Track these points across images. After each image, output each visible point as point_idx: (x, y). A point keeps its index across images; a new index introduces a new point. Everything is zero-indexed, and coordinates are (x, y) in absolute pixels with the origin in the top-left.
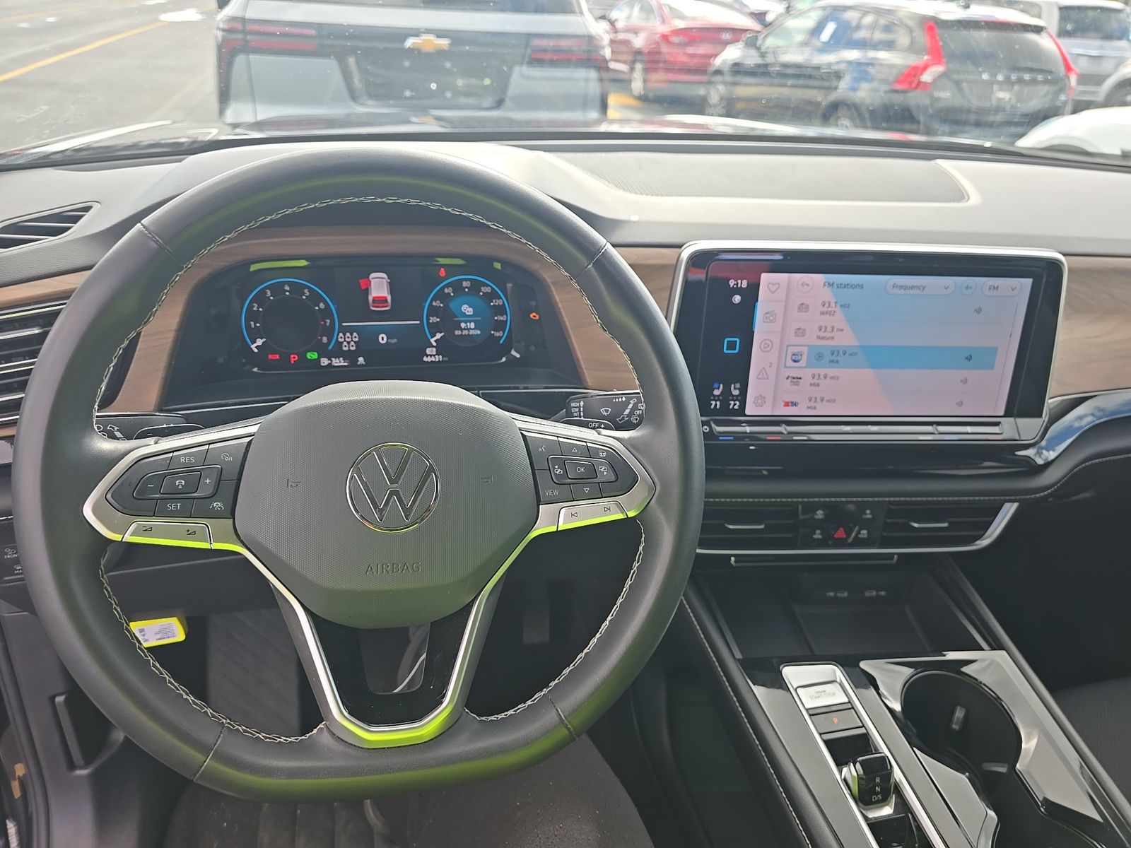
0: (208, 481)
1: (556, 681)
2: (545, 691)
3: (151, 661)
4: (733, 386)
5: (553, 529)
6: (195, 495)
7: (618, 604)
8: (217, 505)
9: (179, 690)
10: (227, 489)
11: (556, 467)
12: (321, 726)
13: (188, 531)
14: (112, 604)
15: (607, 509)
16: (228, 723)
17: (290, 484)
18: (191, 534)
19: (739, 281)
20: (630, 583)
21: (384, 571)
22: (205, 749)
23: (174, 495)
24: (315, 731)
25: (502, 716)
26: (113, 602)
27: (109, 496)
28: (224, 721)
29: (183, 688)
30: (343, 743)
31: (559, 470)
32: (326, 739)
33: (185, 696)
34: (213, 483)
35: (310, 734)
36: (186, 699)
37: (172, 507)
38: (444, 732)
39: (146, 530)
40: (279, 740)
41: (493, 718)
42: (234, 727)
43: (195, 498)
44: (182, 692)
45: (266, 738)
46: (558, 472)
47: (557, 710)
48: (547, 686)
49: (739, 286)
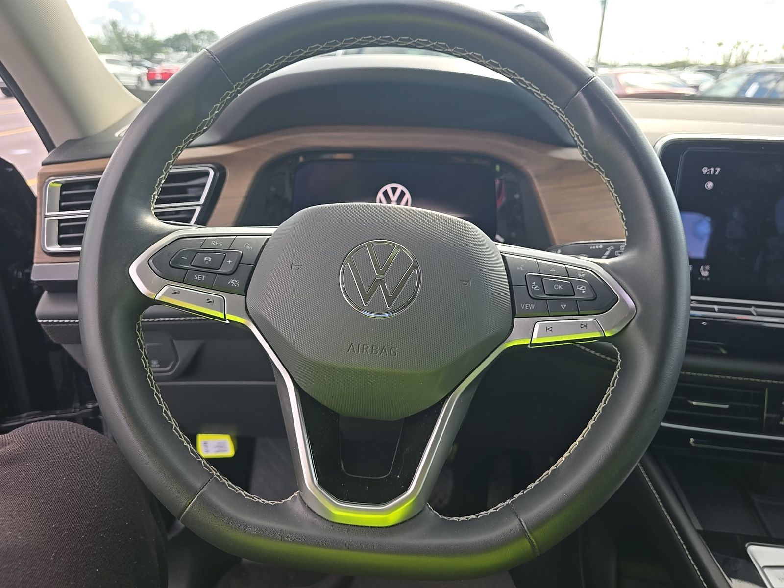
0: (230, 262)
1: (520, 494)
2: (509, 501)
3: (164, 408)
4: (702, 267)
5: (527, 342)
6: (218, 271)
7: (589, 426)
8: (234, 282)
9: (181, 437)
10: (244, 270)
11: (534, 283)
12: (296, 494)
13: (208, 299)
14: (142, 355)
15: (584, 326)
16: (217, 476)
17: (293, 267)
18: (209, 302)
19: (712, 169)
20: (603, 406)
21: (364, 351)
22: (192, 491)
23: (202, 268)
24: (289, 499)
25: (464, 518)
26: (143, 353)
27: (151, 261)
28: (214, 473)
29: (186, 437)
30: (311, 513)
31: (537, 287)
32: (298, 508)
33: (186, 444)
34: (234, 264)
35: (286, 500)
36: (186, 446)
37: (198, 277)
38: (406, 521)
39: (174, 293)
40: (257, 500)
41: (454, 519)
42: (221, 479)
43: (217, 274)
44: (183, 440)
45: (247, 496)
46: (535, 288)
47: (520, 520)
48: (512, 497)
49: (712, 173)
